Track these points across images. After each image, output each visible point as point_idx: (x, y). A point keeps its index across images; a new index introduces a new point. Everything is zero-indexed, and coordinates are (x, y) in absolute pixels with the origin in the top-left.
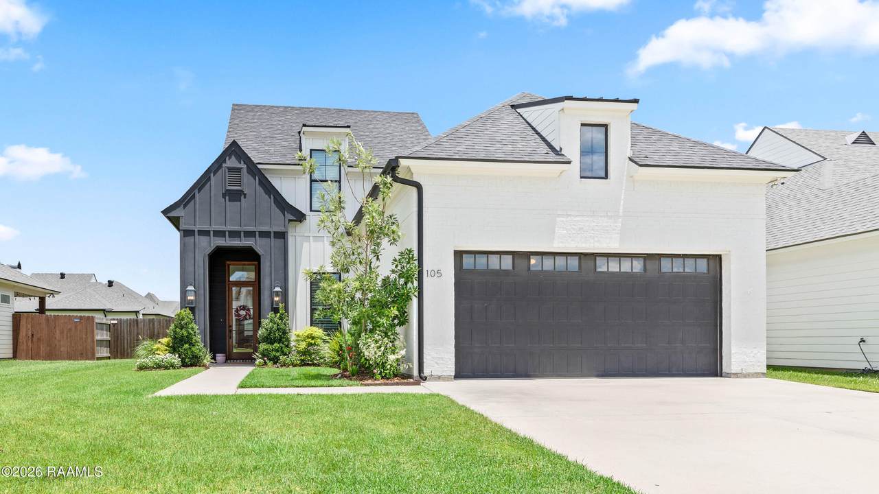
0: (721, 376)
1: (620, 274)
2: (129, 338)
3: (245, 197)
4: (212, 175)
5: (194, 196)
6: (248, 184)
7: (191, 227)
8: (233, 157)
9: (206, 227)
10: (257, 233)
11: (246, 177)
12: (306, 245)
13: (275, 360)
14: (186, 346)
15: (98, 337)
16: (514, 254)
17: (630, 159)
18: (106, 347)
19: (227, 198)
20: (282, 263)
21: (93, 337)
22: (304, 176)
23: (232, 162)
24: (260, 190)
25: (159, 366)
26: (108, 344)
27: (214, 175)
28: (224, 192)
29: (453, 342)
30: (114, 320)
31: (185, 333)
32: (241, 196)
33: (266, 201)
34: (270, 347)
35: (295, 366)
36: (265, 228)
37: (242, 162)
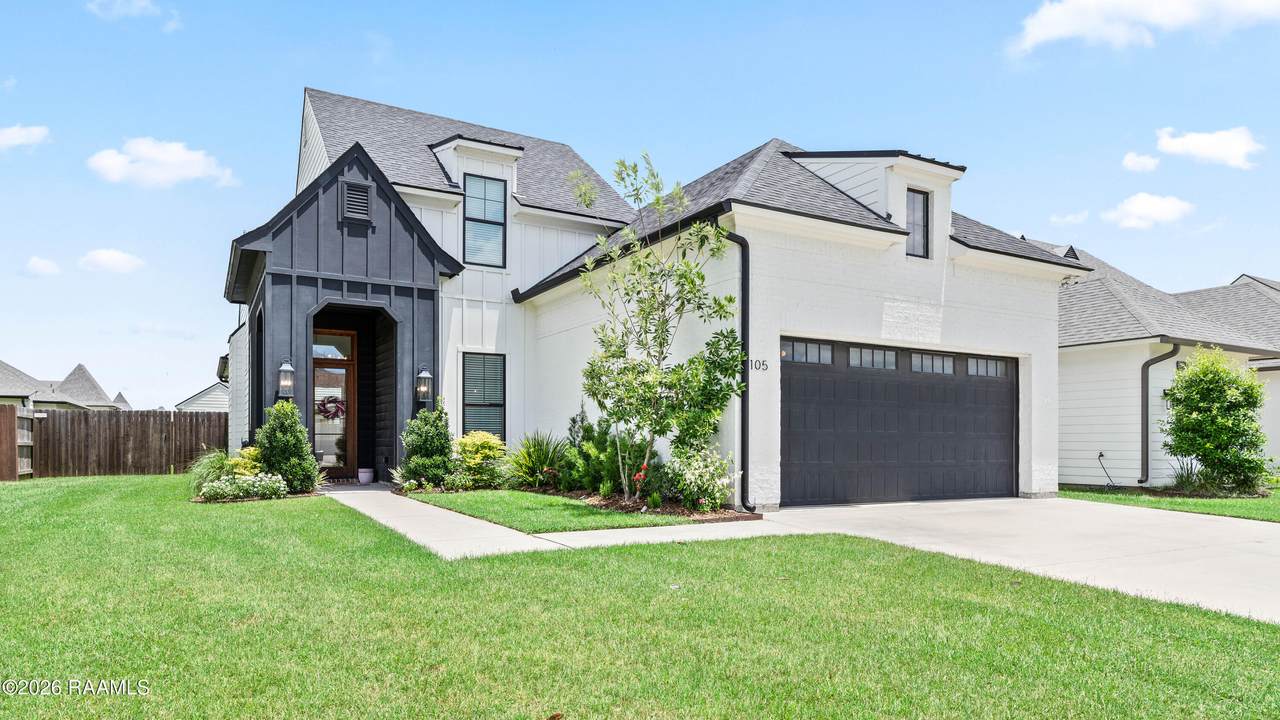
0: (1017, 496)
1: (934, 375)
2: (69, 443)
3: (373, 232)
4: (321, 191)
5: (290, 222)
6: (379, 213)
7: (286, 270)
8: (355, 167)
9: (311, 272)
10: (393, 289)
11: (377, 204)
12: (456, 312)
13: (437, 482)
14: (294, 460)
15: (20, 441)
16: (833, 344)
17: (952, 238)
18: (27, 457)
19: (345, 230)
20: (428, 336)
21: (13, 439)
22: (455, 210)
23: (353, 176)
24: (397, 224)
25: (248, 495)
26: (30, 452)
27: (324, 193)
28: (340, 220)
29: (779, 459)
30: (41, 411)
31: (292, 441)
32: (368, 229)
33: (405, 241)
34: (427, 461)
35: (466, 489)
36: (405, 282)
37: (370, 178)
